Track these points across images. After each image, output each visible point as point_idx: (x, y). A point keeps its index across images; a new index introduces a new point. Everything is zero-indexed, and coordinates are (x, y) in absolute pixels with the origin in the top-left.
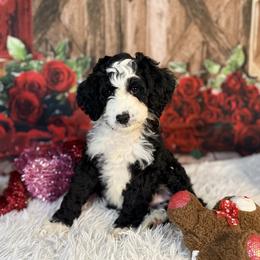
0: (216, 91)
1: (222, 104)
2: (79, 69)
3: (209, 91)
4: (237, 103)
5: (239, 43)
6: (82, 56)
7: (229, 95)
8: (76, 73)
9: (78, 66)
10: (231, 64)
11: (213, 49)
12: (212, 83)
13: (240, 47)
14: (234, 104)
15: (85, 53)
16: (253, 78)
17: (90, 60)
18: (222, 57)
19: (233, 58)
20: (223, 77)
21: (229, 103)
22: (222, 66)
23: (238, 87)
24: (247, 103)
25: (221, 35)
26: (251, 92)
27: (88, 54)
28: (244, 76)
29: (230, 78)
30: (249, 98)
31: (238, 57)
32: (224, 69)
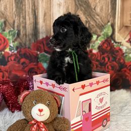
0: (95, 51)
1: (99, 59)
2: (11, 37)
3: (91, 51)
4: (109, 58)
5: (109, 22)
6: (12, 29)
7: (103, 54)
8: (8, 39)
9: (9, 36)
10: (103, 35)
11: (93, 25)
12: (93, 46)
13: (109, 24)
14: (107, 59)
16: (118, 43)
17: (17, 32)
18: (98, 30)
19: (105, 31)
20: (99, 42)
21: (104, 58)
22: (98, 36)
23: (109, 48)
24: (115, 58)
25: (98, 17)
26: (118, 51)
27: (16, 28)
28: (112, 42)
29: (103, 43)
30: (117, 55)
31: (108, 30)
32: (99, 38)
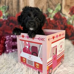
0: (52, 19)
1: (54, 23)
2: (3, 10)
3: (49, 19)
4: (59, 23)
5: (59, 2)
6: (4, 5)
7: (56, 20)
8: (2, 11)
10: (56, 10)
11: (50, 4)
12: (50, 16)
13: (59, 4)
15: (5, 5)
17: (7, 7)
18: (53, 7)
19: (57, 7)
20: (54, 14)
21: (56, 23)
22: (54, 10)
23: (59, 17)
24: (62, 23)
26: (63, 19)
28: (61, 14)
29: (56, 14)
